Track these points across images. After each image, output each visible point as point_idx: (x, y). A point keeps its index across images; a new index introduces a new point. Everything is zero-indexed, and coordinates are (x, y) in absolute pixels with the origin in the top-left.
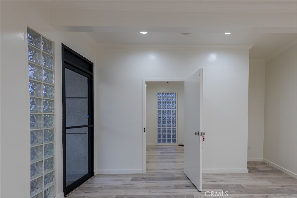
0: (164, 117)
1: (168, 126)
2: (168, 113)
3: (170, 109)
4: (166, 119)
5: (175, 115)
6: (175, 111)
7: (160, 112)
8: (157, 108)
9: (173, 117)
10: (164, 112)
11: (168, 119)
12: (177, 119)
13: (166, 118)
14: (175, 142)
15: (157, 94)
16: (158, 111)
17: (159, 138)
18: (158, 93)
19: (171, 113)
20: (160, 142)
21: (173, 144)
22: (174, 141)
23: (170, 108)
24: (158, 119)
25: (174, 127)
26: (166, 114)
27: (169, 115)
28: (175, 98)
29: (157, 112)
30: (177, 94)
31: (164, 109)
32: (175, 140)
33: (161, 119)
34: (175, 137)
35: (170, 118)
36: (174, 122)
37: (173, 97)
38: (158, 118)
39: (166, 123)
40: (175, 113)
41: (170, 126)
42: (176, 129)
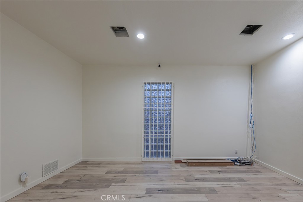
0: (154, 119)
1: (159, 133)
2: (160, 113)
3: (163, 108)
4: (156, 122)
5: (170, 116)
6: (171, 110)
7: (147, 112)
8: (143, 106)
9: (167, 120)
10: (154, 112)
11: (159, 123)
12: (173, 123)
13: (156, 120)
14: (170, 156)
15: (143, 85)
16: (145, 111)
17: (146, 151)
18: (145, 84)
19: (163, 114)
20: (147, 155)
21: (167, 159)
22: (168, 154)
23: (162, 106)
24: (145, 123)
25: (169, 135)
26: (156, 115)
27: (161, 117)
28: (170, 90)
29: (143, 112)
30: (173, 85)
31: (154, 108)
32: (170, 153)
33: (150, 121)
34: (170, 149)
35: (162, 120)
36: (168, 127)
37: (167, 90)
38: (145, 121)
39: (157, 127)
40: (170, 113)
41: (163, 133)
42: (172, 136)
